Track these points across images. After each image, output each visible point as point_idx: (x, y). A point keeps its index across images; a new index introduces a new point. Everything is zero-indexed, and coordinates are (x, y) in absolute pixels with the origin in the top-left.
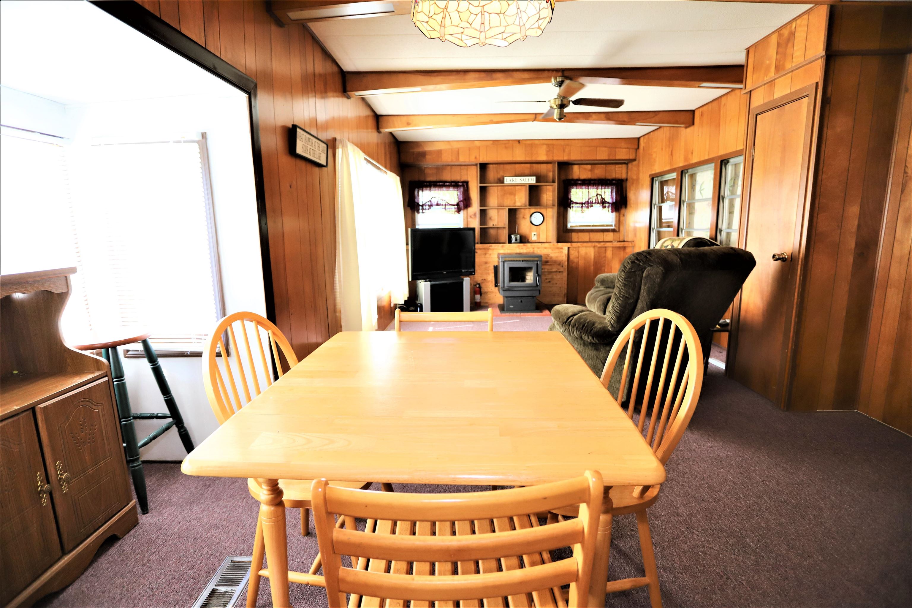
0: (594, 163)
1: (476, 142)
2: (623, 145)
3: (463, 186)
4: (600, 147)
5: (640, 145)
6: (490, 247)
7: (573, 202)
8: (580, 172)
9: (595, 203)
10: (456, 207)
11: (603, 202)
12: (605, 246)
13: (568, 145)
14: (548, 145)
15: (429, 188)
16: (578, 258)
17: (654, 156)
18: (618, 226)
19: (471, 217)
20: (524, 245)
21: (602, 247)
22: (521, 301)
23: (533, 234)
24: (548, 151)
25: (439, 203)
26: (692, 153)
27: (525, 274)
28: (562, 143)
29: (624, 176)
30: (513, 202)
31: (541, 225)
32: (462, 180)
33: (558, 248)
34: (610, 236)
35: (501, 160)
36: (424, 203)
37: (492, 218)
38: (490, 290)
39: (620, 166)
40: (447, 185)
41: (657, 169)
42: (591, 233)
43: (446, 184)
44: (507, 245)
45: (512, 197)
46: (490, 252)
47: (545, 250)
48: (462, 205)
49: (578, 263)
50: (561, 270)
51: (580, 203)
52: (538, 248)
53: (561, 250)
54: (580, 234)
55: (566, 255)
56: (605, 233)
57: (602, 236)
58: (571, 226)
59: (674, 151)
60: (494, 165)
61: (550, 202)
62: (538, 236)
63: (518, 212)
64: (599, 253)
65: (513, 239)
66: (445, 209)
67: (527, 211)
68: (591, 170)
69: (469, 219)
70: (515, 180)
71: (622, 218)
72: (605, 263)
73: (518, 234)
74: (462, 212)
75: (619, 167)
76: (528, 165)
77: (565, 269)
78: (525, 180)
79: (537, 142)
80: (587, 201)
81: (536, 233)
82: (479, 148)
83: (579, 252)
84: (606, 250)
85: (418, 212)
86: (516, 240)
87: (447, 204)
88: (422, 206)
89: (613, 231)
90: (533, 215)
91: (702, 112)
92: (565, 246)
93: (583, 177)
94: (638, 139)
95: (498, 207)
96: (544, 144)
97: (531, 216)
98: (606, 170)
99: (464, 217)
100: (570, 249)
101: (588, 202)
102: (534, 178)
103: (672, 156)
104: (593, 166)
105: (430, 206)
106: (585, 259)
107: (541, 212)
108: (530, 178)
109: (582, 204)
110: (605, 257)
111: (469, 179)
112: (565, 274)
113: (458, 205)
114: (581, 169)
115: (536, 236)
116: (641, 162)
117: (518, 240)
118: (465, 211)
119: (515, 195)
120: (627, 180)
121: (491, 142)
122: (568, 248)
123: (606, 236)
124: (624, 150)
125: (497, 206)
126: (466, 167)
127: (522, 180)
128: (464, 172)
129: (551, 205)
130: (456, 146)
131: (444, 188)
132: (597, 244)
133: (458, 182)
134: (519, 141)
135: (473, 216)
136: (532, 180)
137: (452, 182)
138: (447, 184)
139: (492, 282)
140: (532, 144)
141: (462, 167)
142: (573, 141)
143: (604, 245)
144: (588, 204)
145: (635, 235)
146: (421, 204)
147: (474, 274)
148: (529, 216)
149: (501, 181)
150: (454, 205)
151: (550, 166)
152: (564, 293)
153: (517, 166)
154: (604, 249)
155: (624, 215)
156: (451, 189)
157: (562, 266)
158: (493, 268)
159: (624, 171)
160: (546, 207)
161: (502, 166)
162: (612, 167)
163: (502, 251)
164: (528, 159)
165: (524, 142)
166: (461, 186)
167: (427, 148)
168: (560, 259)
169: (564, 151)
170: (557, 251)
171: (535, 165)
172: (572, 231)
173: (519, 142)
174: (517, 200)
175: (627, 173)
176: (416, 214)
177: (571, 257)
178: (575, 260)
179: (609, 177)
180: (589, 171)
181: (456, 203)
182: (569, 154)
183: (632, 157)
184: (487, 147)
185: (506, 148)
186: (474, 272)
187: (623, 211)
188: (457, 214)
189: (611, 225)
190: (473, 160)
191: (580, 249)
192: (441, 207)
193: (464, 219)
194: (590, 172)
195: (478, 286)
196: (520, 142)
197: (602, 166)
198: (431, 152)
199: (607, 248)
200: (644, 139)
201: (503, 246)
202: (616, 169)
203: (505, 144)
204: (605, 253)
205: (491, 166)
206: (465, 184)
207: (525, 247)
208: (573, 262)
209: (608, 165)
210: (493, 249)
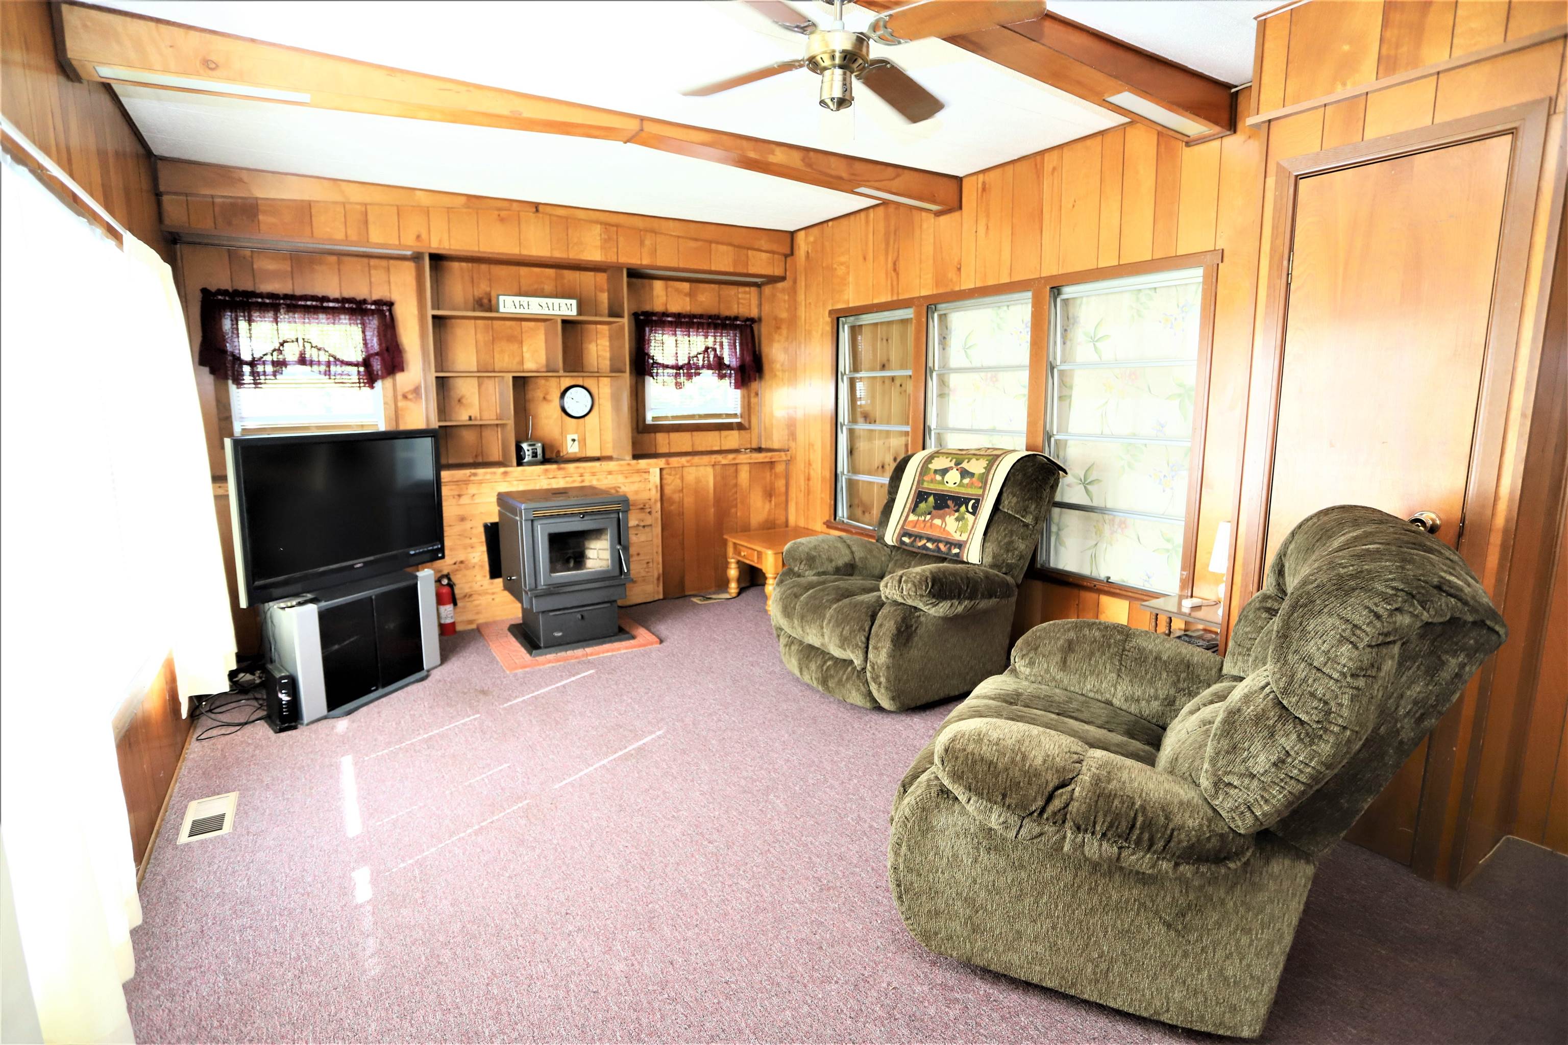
0: (696, 280)
1: (418, 193)
2: (764, 244)
3: (379, 312)
4: (718, 243)
5: (796, 247)
6: (472, 478)
7: (658, 364)
8: (667, 296)
9: (703, 367)
10: (362, 369)
11: (719, 366)
12: (737, 461)
13: (654, 232)
14: (606, 225)
15: (271, 314)
16: (682, 491)
17: (841, 271)
18: (747, 417)
19: (405, 397)
20: (560, 469)
21: (729, 465)
22: (582, 617)
23: (570, 437)
24: (606, 241)
25: (307, 356)
26: (959, 269)
27: (584, 545)
28: (639, 223)
29: (754, 313)
30: (517, 359)
31: (586, 418)
32: (375, 297)
33: (638, 471)
34: (732, 439)
35: (489, 250)
36: (257, 356)
37: (464, 401)
38: (476, 587)
39: (747, 289)
40: (329, 308)
41: (851, 298)
42: (695, 433)
43: (325, 304)
44: (516, 471)
45: (514, 347)
46: (472, 489)
47: (610, 477)
48: (377, 365)
49: (681, 503)
50: (649, 520)
51: (672, 367)
52: (594, 474)
53: (646, 476)
54: (674, 436)
55: (657, 487)
56: (724, 433)
57: (718, 438)
58: (654, 418)
59: (901, 265)
60: (464, 264)
61: (606, 364)
62: (583, 442)
63: (531, 386)
64: (724, 477)
65: (527, 453)
66: (328, 373)
67: (553, 382)
68: (691, 295)
69: (401, 404)
70: (526, 306)
71: (753, 400)
72: (736, 499)
73: (538, 441)
74: (379, 384)
75: (745, 293)
76: (551, 272)
77: (657, 519)
78: (551, 308)
79: (581, 215)
80: (686, 362)
81: (575, 437)
82: (426, 211)
83: (682, 478)
84: (736, 471)
85: (238, 381)
86: (535, 455)
87: (332, 359)
88: (252, 364)
89: (740, 427)
90: (568, 394)
91: (984, 183)
92: (653, 467)
93: (674, 308)
94: (792, 234)
95: (478, 372)
96: (597, 222)
97: (563, 394)
98: (719, 296)
99: (384, 396)
100: (664, 472)
101: (688, 366)
102: (574, 302)
103: (898, 274)
104: (694, 284)
105: (280, 364)
106: (697, 492)
107: (585, 385)
108: (563, 301)
109: (678, 368)
110: (736, 485)
111: (395, 297)
112: (658, 530)
113: (366, 363)
114: (669, 289)
115: (576, 442)
116: (801, 283)
117: (540, 456)
118: (389, 382)
119: (521, 343)
120: (760, 320)
121: (463, 199)
122: (661, 470)
123: (726, 437)
124: (764, 256)
125: (475, 369)
126: (384, 263)
127: (544, 305)
128: (378, 276)
129: (608, 369)
130: (356, 196)
131: (322, 317)
132: (719, 458)
133: (365, 301)
134: (536, 206)
135: (410, 396)
136: (567, 308)
137: (344, 300)
138: (331, 305)
139: (482, 567)
140: (567, 218)
141: (373, 262)
142: (663, 222)
143: (734, 459)
144: (688, 370)
145: (793, 435)
146: (246, 356)
147: (443, 557)
148: (559, 395)
149: (486, 304)
150: (357, 365)
151: (602, 278)
152: (656, 575)
153: (524, 271)
154: (733, 469)
155: (757, 394)
156: (344, 319)
157: (650, 513)
158: (482, 530)
159: (754, 302)
160: (597, 375)
161: (484, 267)
162: (732, 291)
163: (504, 488)
164: (559, 254)
165: (548, 209)
166: (373, 312)
167: (262, 191)
168: (644, 496)
169: (642, 243)
170: (636, 478)
171: (566, 273)
172: (656, 429)
173: (537, 211)
174: (527, 355)
175: (760, 305)
176: (232, 387)
177: (668, 490)
178: (676, 497)
179: (725, 312)
180: (686, 295)
181: (360, 359)
182: (654, 252)
183: (778, 272)
184: (449, 210)
185: (502, 220)
186: (442, 550)
187: (754, 385)
188: (367, 389)
189: (735, 415)
190: (409, 243)
191: (686, 470)
192: (315, 368)
193: (385, 403)
194: (688, 299)
195: (445, 582)
196: (541, 208)
197: (713, 286)
198: (274, 206)
199: (739, 467)
200: (806, 236)
201: (505, 473)
202: (740, 296)
203: (499, 209)
204: (736, 477)
205: (456, 265)
206: (385, 308)
207: (560, 474)
208: (672, 502)
209: (723, 286)
210: (480, 482)
